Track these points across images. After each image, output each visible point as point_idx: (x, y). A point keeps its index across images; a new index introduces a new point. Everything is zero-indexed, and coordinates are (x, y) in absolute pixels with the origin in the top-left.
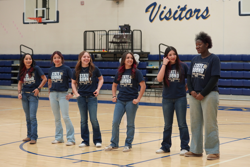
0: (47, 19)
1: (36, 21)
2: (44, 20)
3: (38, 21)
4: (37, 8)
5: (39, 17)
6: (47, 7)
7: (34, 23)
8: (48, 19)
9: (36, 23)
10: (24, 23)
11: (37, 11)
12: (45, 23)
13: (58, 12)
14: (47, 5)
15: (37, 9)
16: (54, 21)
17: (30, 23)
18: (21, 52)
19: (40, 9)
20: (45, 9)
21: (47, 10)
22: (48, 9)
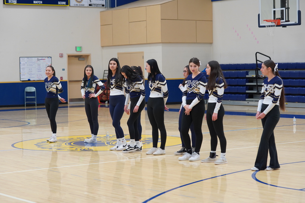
0: (286, 21)
1: (274, 24)
2: (283, 22)
3: (277, 23)
4: (274, 8)
5: (277, 19)
6: (287, 7)
7: (272, 26)
8: (288, 21)
9: (274, 26)
10: (260, 26)
11: (274, 12)
12: (284, 26)
13: (299, 12)
14: (287, 4)
15: (274, 10)
16: (295, 22)
17: (266, 26)
18: (257, 60)
19: (278, 9)
20: (284, 9)
21: (287, 10)
22: (288, 8)
